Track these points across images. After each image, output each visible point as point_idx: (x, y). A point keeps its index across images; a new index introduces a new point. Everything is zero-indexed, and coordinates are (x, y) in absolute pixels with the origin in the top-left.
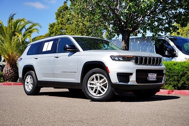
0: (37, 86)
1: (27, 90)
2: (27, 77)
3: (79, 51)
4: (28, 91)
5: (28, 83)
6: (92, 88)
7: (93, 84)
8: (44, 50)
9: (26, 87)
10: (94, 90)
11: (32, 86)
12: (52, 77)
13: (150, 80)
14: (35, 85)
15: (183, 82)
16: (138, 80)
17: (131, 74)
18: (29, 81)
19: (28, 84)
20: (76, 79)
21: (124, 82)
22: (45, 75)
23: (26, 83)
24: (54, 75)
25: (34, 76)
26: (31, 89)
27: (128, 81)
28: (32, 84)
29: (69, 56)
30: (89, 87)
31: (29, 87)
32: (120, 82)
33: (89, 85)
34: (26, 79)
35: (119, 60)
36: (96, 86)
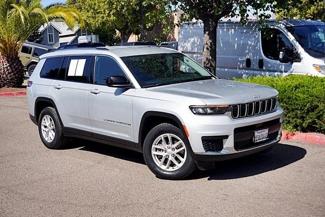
0: (62, 134)
1: (46, 139)
2: (45, 118)
3: (134, 88)
4: (48, 141)
5: (45, 127)
6: (160, 157)
7: (160, 150)
9: (44, 134)
10: (163, 160)
11: (54, 134)
12: (88, 125)
13: (258, 141)
14: (58, 133)
15: (310, 121)
16: (237, 146)
17: (227, 137)
18: (47, 124)
19: (47, 130)
20: (131, 135)
21: (213, 151)
22: (75, 118)
23: (43, 128)
24: (91, 122)
25: (56, 117)
26: (53, 138)
27: (221, 148)
28: (54, 130)
30: (154, 155)
31: (50, 136)
32: (206, 151)
33: (153, 152)
34: (43, 121)
35: (206, 114)
36: (166, 154)
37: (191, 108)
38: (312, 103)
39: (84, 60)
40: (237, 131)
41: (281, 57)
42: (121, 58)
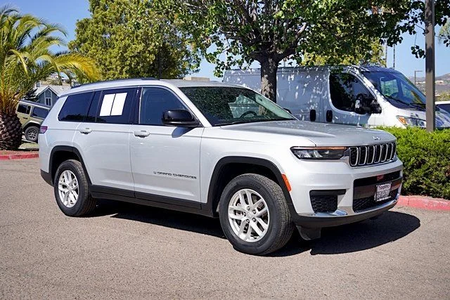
0: (90, 196)
1: (65, 203)
2: (64, 174)
3: (202, 126)
4: (68, 206)
5: (64, 187)
6: (239, 222)
7: (239, 212)
8: (104, 112)
9: (62, 197)
10: (243, 226)
11: (77, 196)
12: (131, 182)
13: (380, 200)
14: (84, 194)
15: (415, 180)
16: (357, 205)
17: (343, 192)
18: (67, 183)
19: (66, 191)
20: (197, 192)
21: (324, 211)
22: (110, 173)
23: (60, 188)
24: (134, 177)
25: (81, 172)
26: (74, 202)
27: (335, 208)
28: (76, 190)
29: (174, 135)
30: (233, 219)
31: (71, 199)
32: (316, 212)
33: (231, 215)
34: (61, 179)
36: (246, 218)
37: (294, 150)
38: (418, 157)
39: (125, 95)
40: (358, 183)
41: (357, 106)
42: (180, 88)
